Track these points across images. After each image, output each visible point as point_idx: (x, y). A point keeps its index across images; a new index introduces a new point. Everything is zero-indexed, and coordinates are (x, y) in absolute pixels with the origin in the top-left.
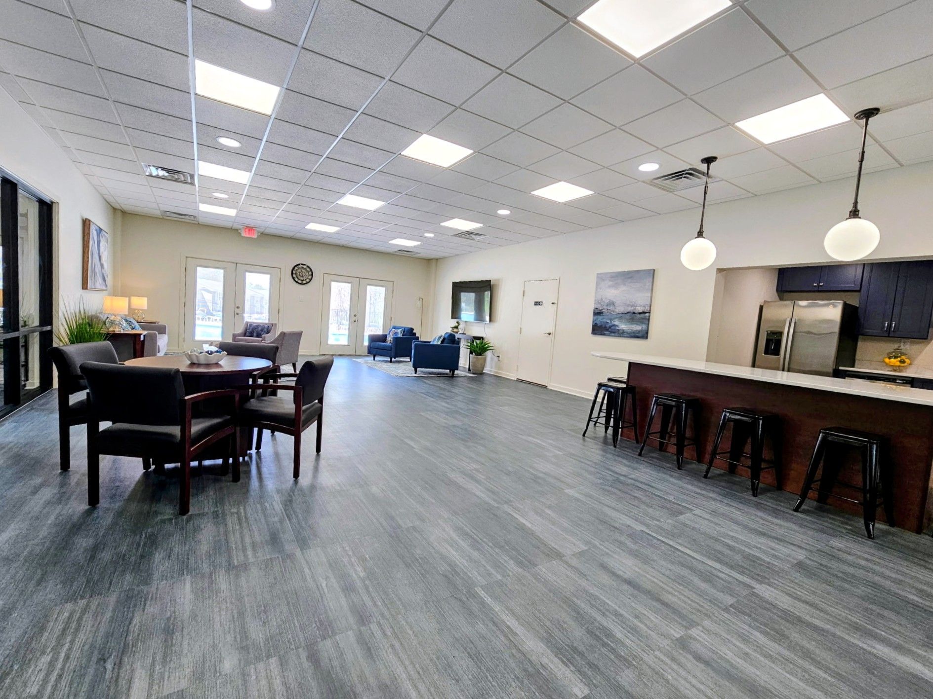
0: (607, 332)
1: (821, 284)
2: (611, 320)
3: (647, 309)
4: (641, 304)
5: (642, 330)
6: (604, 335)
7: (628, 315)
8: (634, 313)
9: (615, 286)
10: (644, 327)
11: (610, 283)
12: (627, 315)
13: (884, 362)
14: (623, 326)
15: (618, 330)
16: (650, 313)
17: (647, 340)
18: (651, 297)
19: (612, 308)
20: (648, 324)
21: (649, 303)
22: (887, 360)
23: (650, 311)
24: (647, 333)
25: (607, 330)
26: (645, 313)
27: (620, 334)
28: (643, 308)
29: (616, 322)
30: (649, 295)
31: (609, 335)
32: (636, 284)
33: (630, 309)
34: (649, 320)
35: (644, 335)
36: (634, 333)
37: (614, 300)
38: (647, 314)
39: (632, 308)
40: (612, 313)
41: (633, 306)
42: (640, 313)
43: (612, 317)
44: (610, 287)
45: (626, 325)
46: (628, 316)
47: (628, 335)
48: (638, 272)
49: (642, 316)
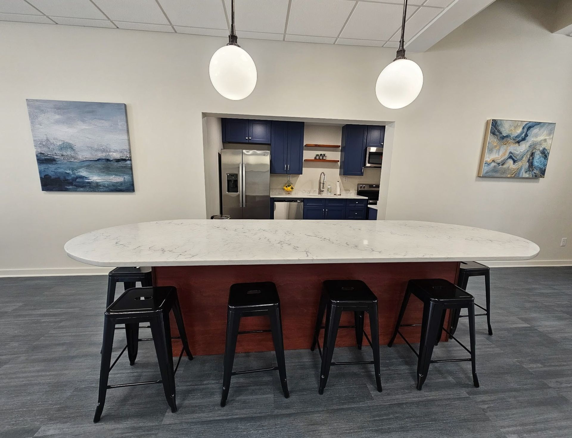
0: (71, 187)
1: (250, 138)
2: (73, 169)
3: (125, 155)
4: (115, 148)
5: (125, 182)
6: (66, 190)
7: (100, 162)
8: (108, 160)
9: (68, 122)
10: (127, 178)
11: (57, 117)
12: (98, 162)
13: (283, 189)
14: (95, 178)
15: (89, 183)
16: (131, 160)
17: (134, 193)
18: (129, 140)
19: (69, 153)
20: (132, 174)
21: (127, 147)
22: (286, 188)
23: (131, 157)
24: (133, 185)
25: (71, 184)
26: (125, 160)
27: (94, 188)
28: (121, 154)
29: (83, 173)
30: (126, 137)
31: (75, 190)
32: (103, 121)
33: (100, 155)
34: (131, 169)
35: (129, 188)
36: (113, 185)
37: (71, 142)
38: (128, 162)
39: (104, 154)
40: (72, 160)
41: (103, 151)
42: (118, 161)
43: (75, 166)
44: (57, 122)
45: (99, 176)
46: (99, 165)
47: (105, 189)
48: (102, 105)
49: (121, 164)
